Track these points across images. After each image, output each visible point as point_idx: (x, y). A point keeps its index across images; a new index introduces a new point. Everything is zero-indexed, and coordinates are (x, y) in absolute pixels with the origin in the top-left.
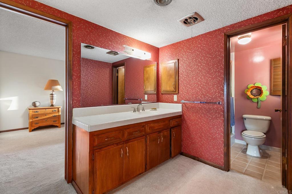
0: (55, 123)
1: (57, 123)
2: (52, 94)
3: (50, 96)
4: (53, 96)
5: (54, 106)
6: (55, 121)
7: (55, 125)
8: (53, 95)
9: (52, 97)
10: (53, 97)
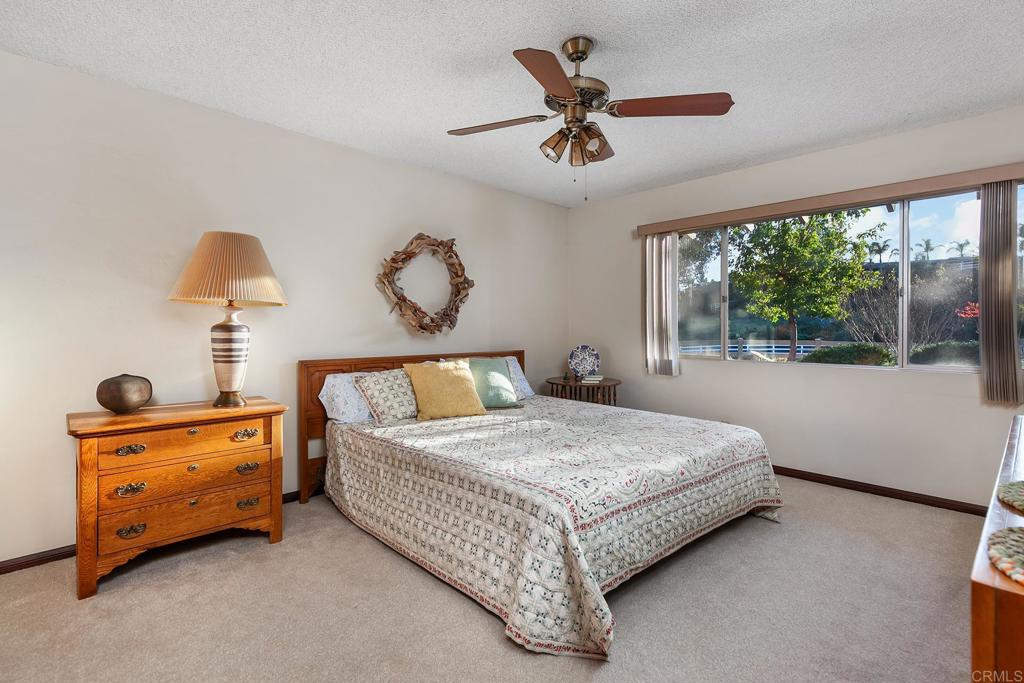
0: (247, 514)
1: (259, 509)
2: (226, 328)
3: (214, 340)
4: (230, 341)
5: (236, 405)
6: (249, 503)
7: (252, 525)
8: (236, 335)
9: (226, 346)
10: (235, 346)
